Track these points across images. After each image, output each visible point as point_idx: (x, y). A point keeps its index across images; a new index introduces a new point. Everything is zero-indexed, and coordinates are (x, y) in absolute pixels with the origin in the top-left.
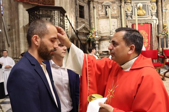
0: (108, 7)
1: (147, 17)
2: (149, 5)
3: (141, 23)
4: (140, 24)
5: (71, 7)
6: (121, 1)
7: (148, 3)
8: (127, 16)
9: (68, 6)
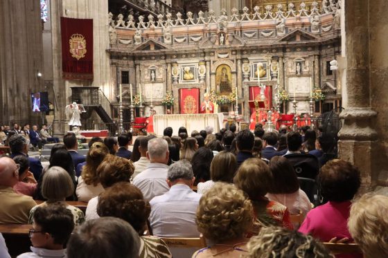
0: (153, 71)
1: (195, 81)
2: (197, 68)
3: (188, 88)
5: (112, 76)
6: (167, 64)
7: (196, 66)
8: (173, 80)
9: (109, 75)
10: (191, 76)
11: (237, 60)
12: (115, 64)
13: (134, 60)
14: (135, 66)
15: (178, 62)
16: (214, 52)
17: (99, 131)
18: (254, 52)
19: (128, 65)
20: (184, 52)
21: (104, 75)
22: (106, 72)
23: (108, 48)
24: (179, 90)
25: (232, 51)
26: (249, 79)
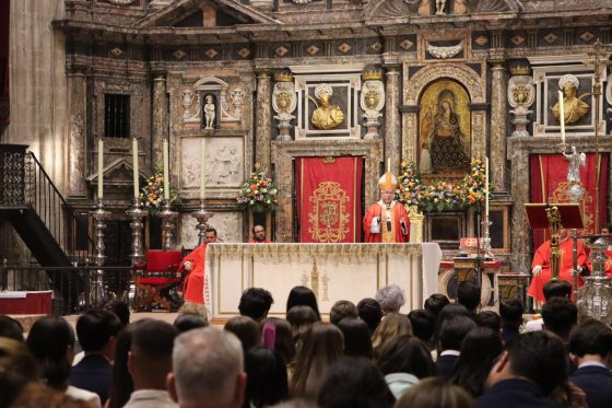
0: (209, 98)
1: (347, 134)
2: (357, 89)
3: (326, 154)
4: (325, 157)
5: (72, 109)
6: (257, 74)
7: (355, 83)
8: (276, 129)
9: (61, 107)
10: (337, 115)
11: (490, 65)
12: (83, 69)
13: (147, 59)
14: (150, 81)
15: (294, 69)
16: (413, 38)
17: (23, 294)
18: (551, 37)
19: (128, 74)
20: (313, 37)
21: (46, 104)
22: (53, 97)
23: (62, 15)
24: (296, 163)
25: (475, 35)
26: (529, 128)
